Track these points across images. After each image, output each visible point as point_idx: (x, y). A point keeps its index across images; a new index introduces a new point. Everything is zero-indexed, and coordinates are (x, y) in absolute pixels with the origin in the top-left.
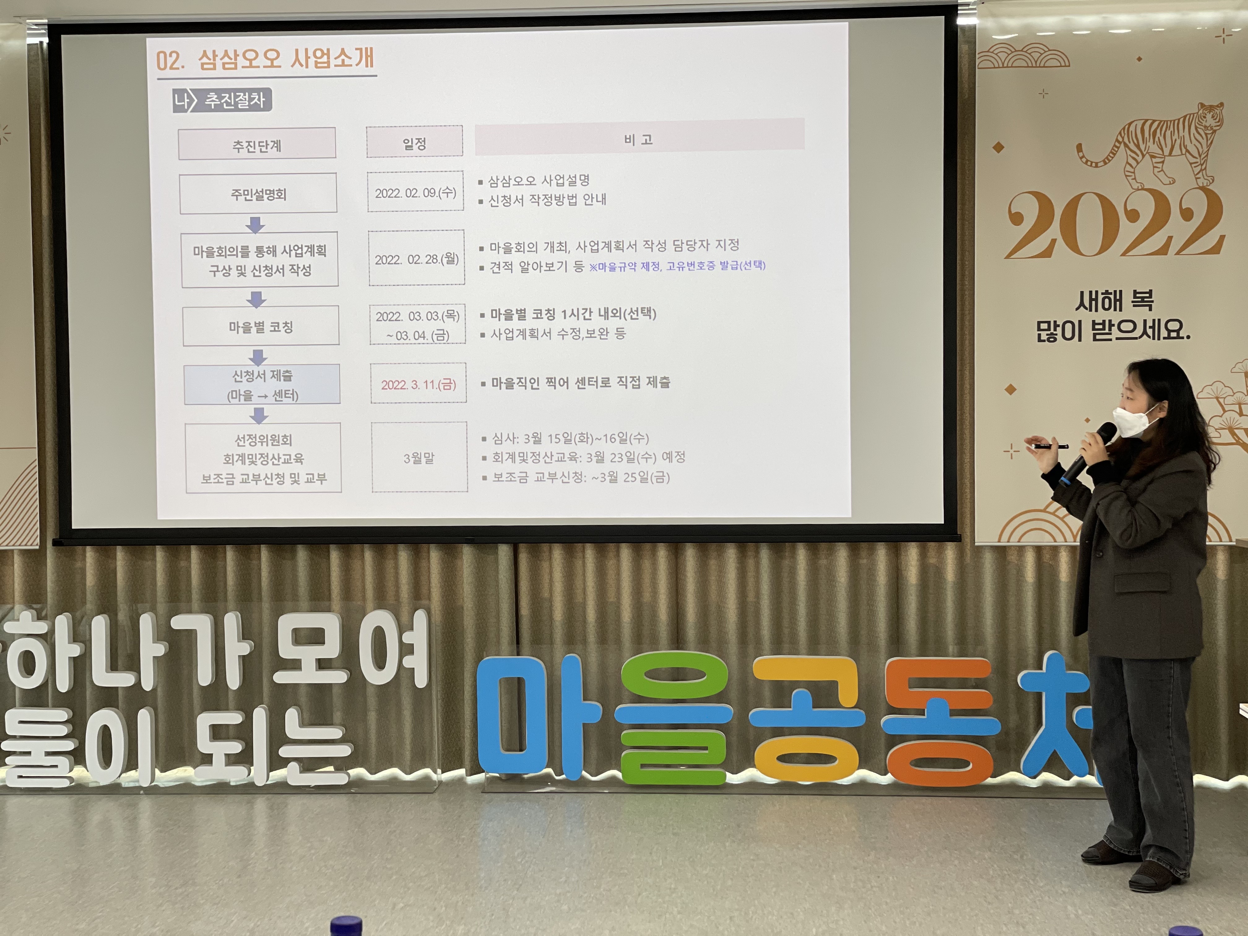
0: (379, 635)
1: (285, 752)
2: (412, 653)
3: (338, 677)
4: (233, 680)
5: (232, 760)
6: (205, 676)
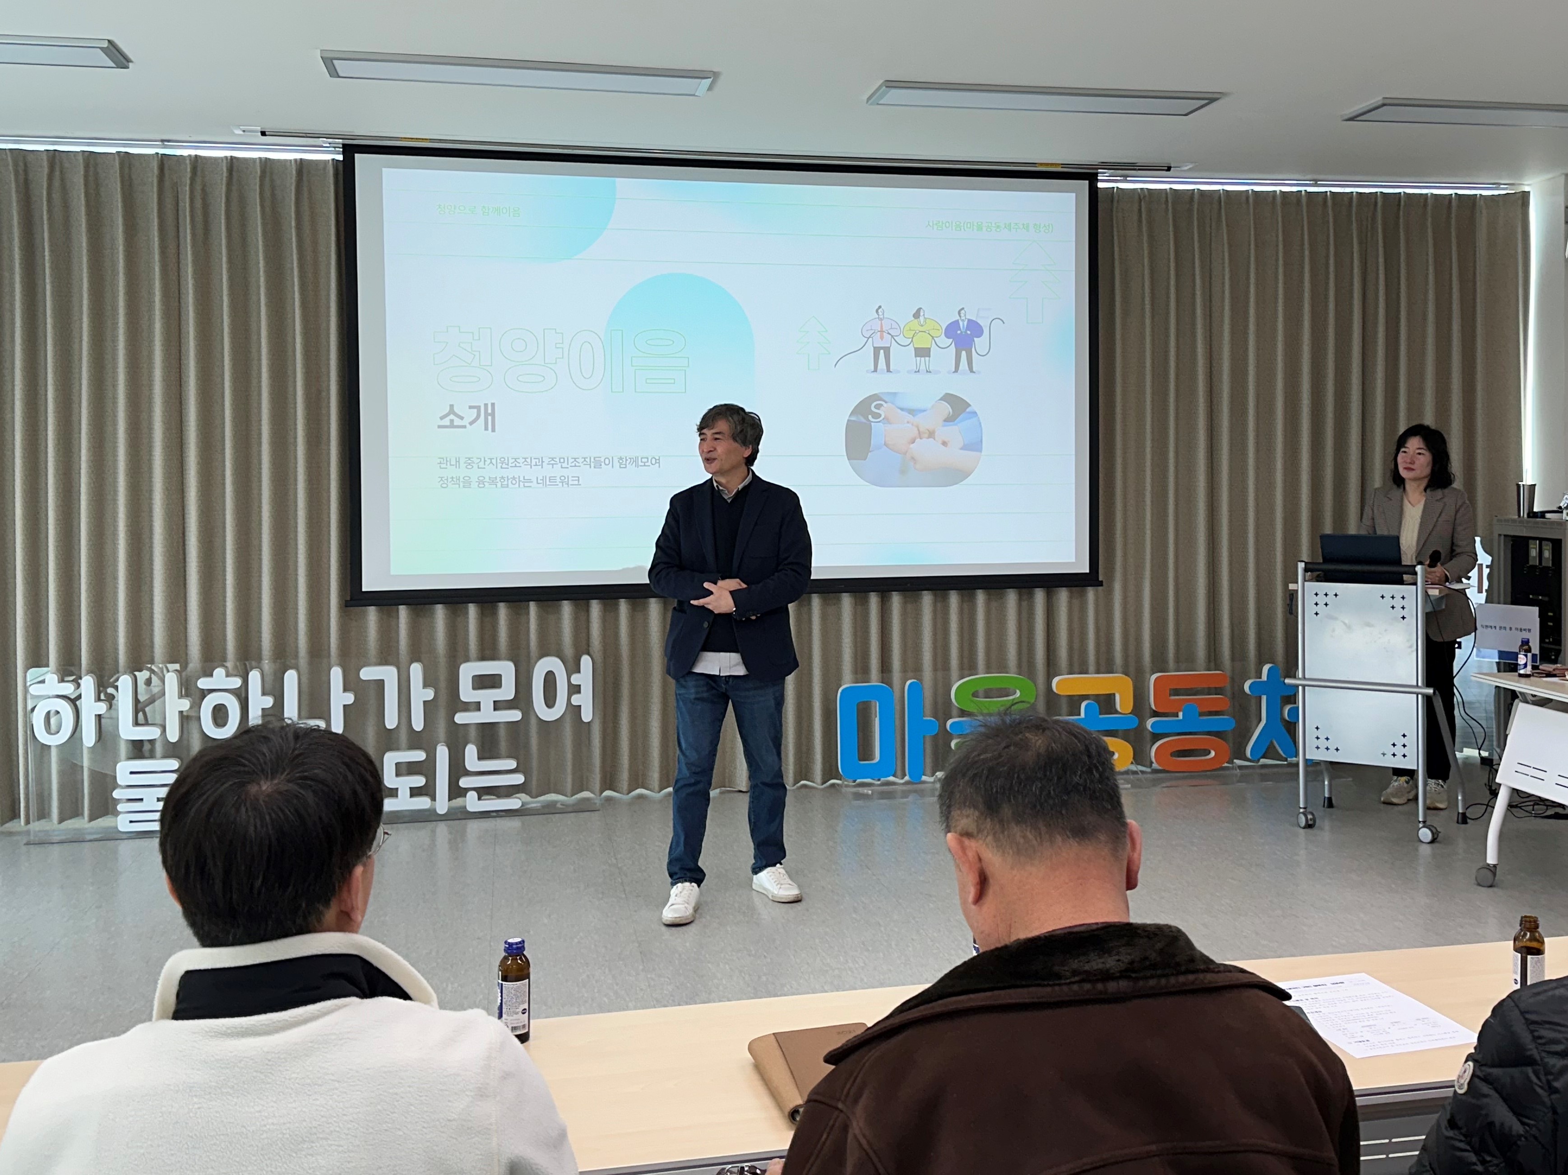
0: (551, 677)
1: (464, 782)
2: (579, 692)
3: (515, 715)
4: (418, 723)
5: (415, 792)
6: (391, 722)
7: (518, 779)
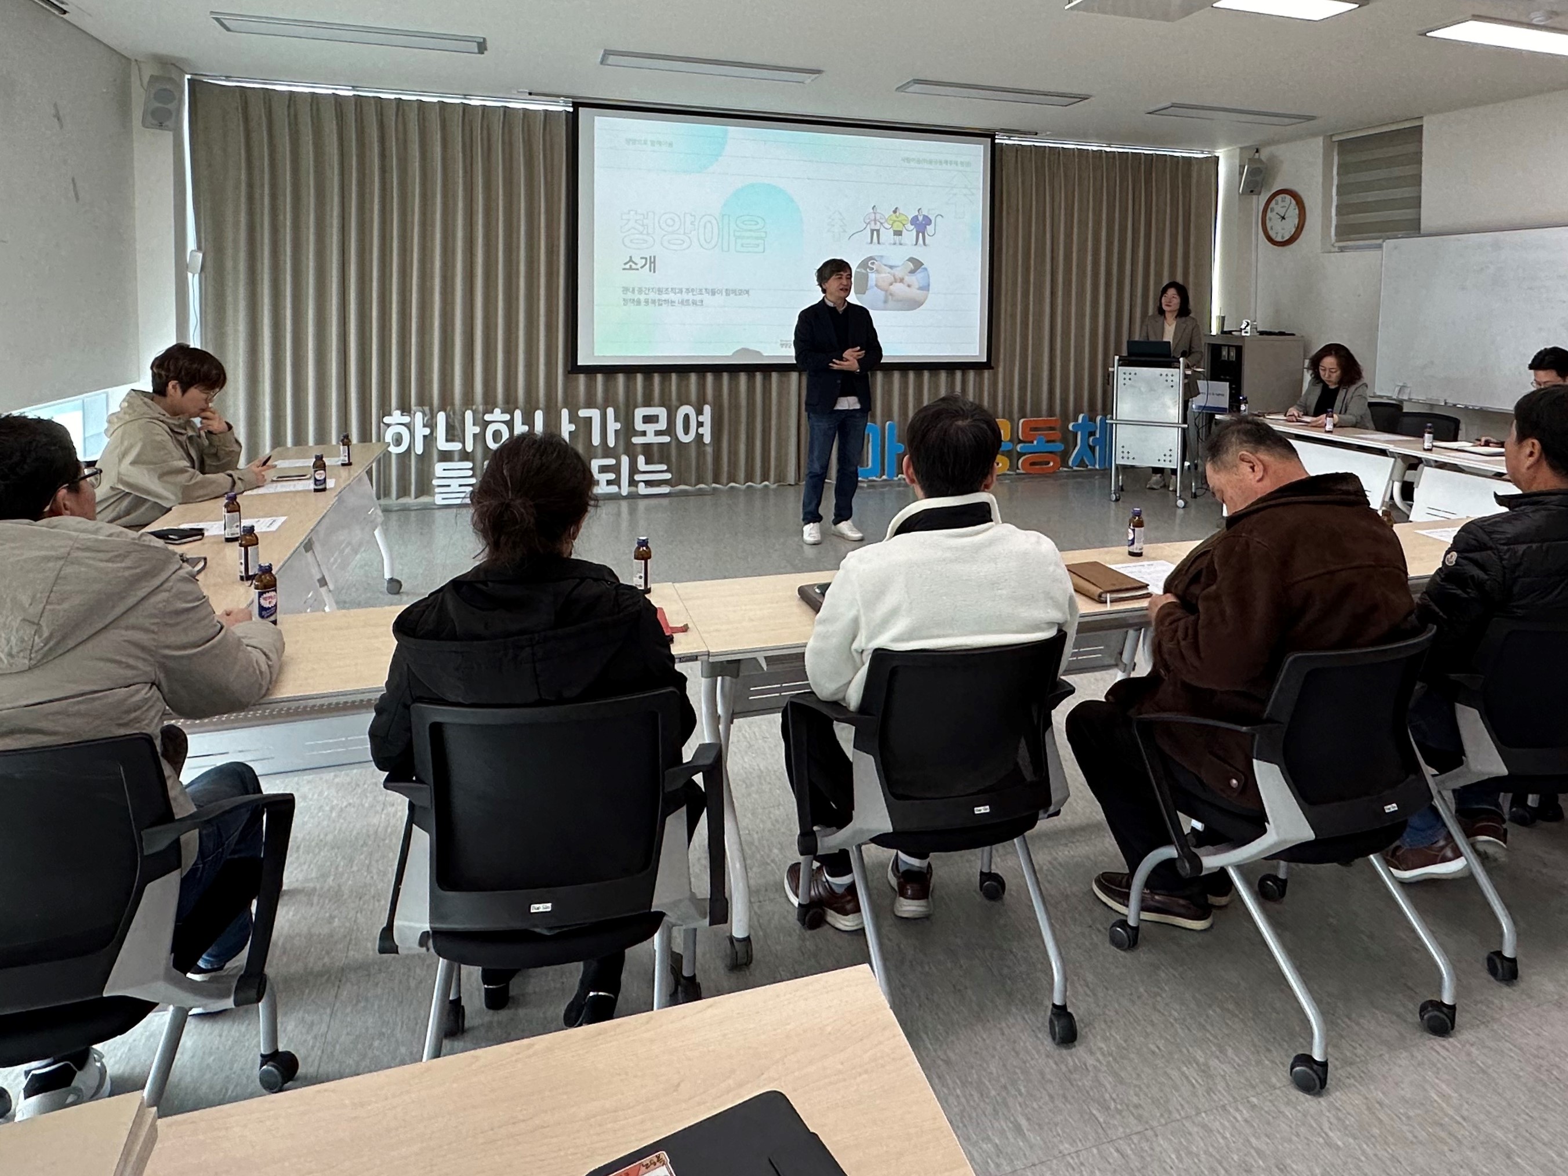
0: (687, 417)
1: (637, 477)
2: (703, 426)
3: (666, 439)
4: (611, 443)
5: (609, 483)
6: (596, 441)
7: (668, 476)
